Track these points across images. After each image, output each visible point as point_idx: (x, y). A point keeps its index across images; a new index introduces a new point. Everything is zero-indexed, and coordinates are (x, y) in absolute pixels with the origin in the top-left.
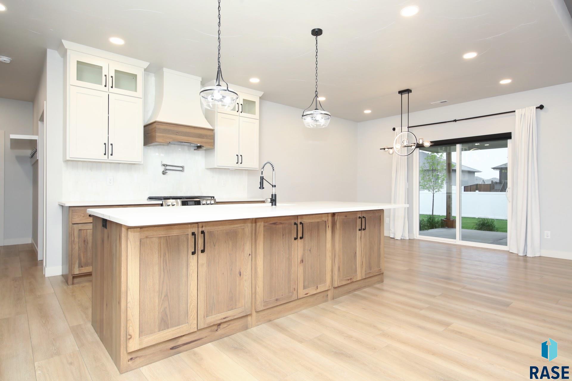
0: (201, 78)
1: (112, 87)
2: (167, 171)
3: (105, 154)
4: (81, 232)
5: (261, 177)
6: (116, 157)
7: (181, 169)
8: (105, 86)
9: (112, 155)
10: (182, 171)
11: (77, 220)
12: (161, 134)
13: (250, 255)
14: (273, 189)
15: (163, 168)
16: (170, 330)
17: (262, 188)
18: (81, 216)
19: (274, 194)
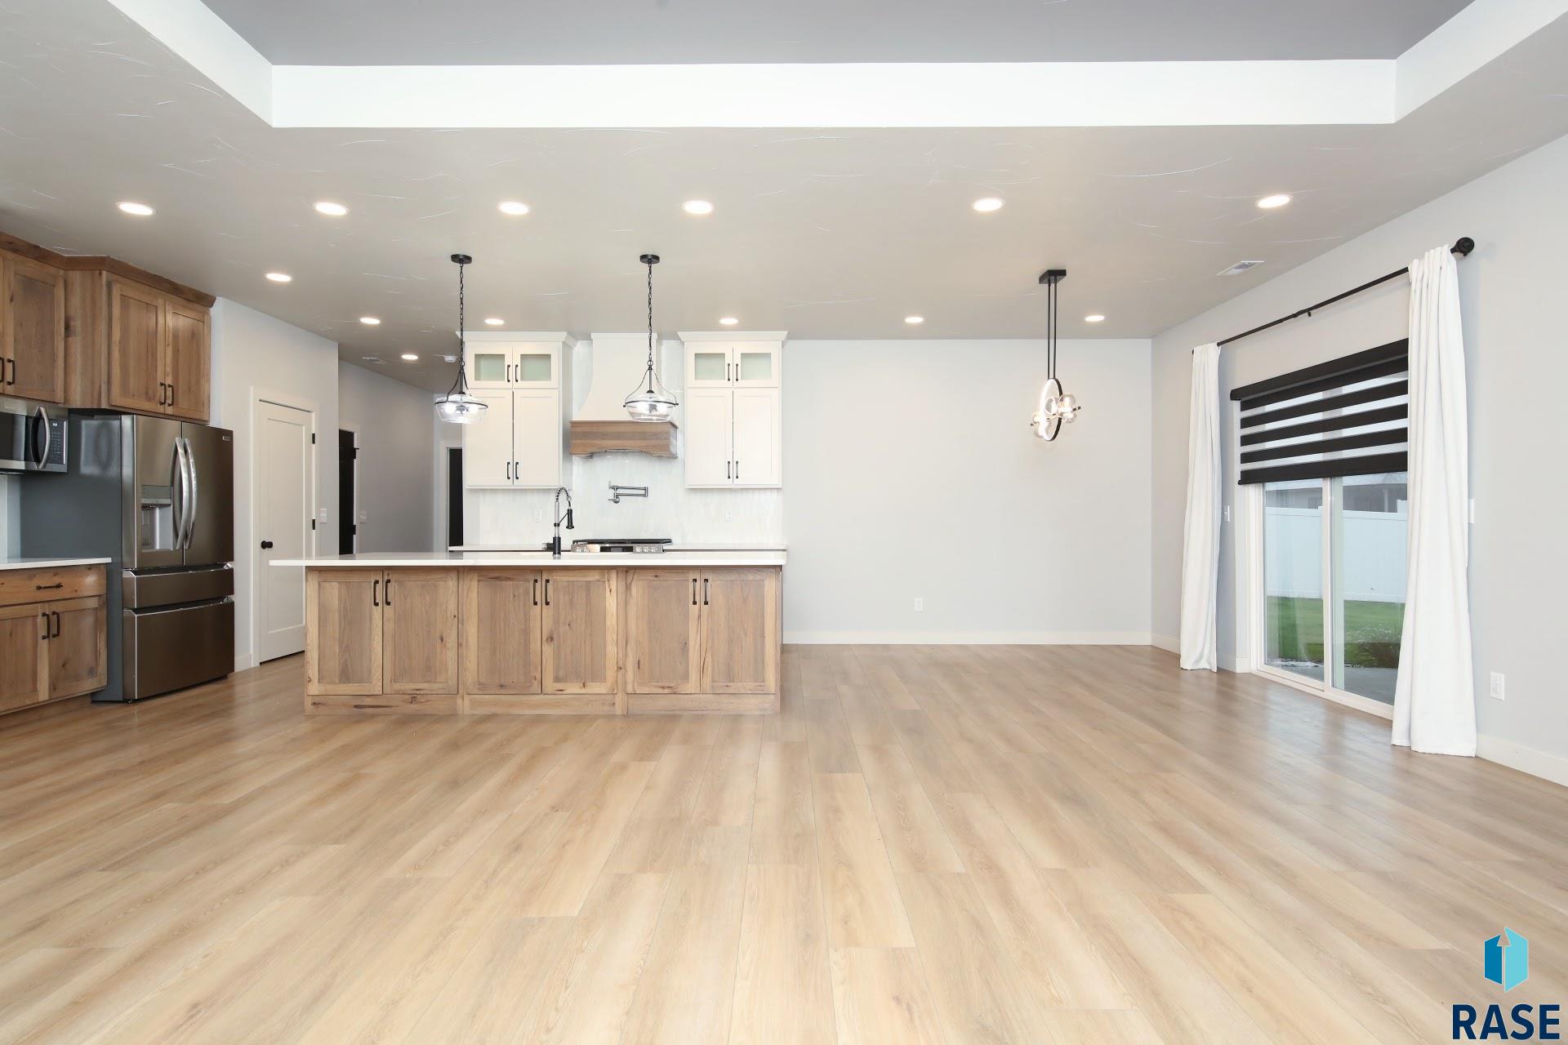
1: (517, 381)
2: (620, 497)
7: (643, 492)
8: (508, 381)
10: (645, 496)
12: (577, 442)
13: (455, 616)
15: (612, 493)
16: (350, 685)
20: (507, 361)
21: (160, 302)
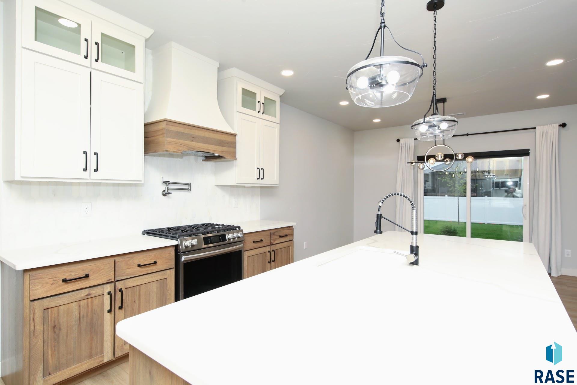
0: (218, 63)
1: (97, 60)
2: (170, 191)
3: (85, 170)
4: (48, 313)
5: (378, 215)
6: (103, 175)
7: (187, 187)
8: (86, 57)
9: (96, 170)
10: (189, 190)
11: (39, 292)
12: (172, 139)
14: (412, 238)
15: (164, 188)
17: (378, 232)
18: (47, 283)
19: (414, 245)
20: (84, 34)
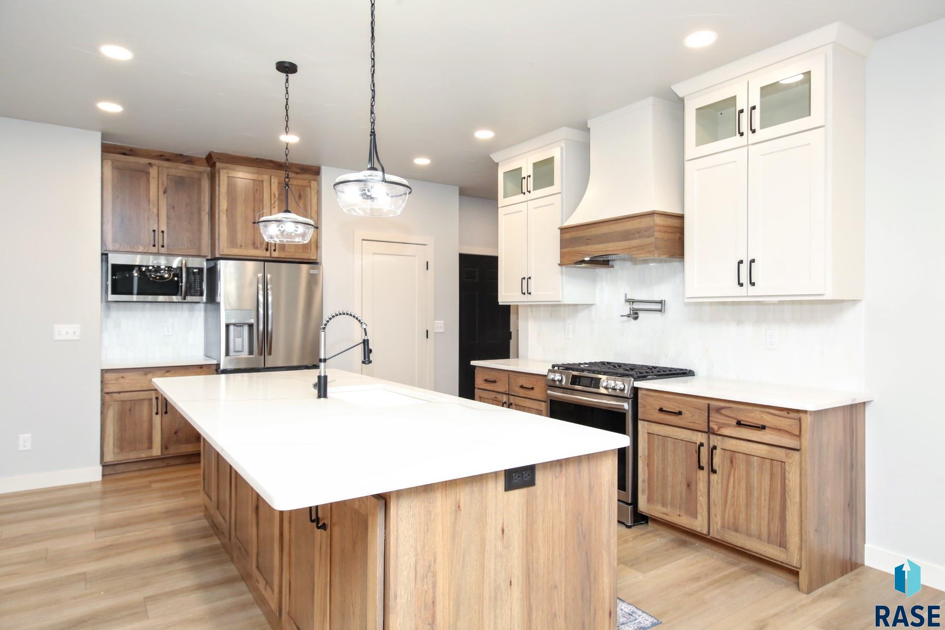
1: (530, 192)
7: (658, 307)
8: (524, 193)
9: (530, 294)
10: (661, 311)
11: (478, 384)
18: (480, 378)
20: (524, 174)
21: (266, 177)
